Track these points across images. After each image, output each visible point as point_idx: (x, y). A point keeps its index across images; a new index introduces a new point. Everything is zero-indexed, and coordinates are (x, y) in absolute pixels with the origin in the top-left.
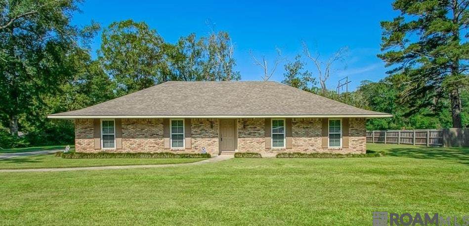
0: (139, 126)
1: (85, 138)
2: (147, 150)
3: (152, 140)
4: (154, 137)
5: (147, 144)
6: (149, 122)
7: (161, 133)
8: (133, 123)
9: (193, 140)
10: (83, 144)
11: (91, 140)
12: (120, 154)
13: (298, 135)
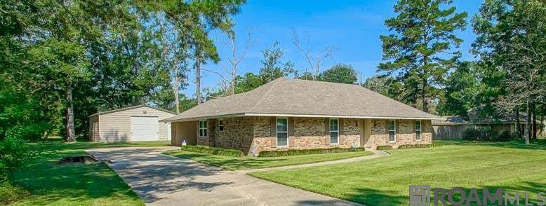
0: (308, 124)
1: (262, 136)
2: (313, 147)
3: (317, 138)
4: (319, 135)
5: (314, 142)
6: (315, 120)
7: (323, 130)
8: (303, 122)
9: (345, 137)
10: (260, 143)
11: (268, 138)
12: (294, 151)
13: (402, 133)
